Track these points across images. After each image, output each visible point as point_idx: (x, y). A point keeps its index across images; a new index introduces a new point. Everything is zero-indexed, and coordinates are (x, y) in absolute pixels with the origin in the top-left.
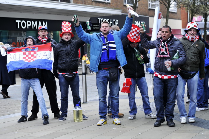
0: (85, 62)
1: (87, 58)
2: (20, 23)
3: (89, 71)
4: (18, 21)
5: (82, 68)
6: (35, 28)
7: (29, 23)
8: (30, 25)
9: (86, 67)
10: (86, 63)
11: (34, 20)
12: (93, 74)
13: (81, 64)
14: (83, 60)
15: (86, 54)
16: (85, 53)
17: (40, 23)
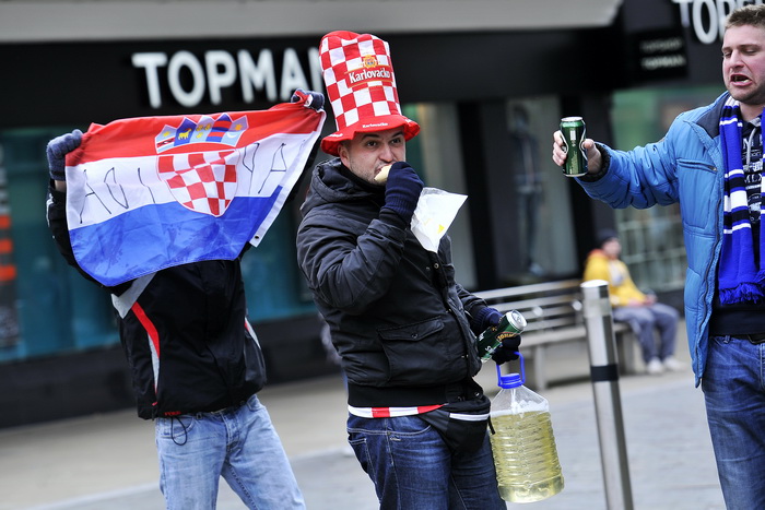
0: (604, 292)
1: (618, 269)
2: (162, 72)
3: (637, 352)
4: (149, 61)
5: (585, 340)
6: (260, 94)
7: (221, 69)
8: (227, 79)
9: (616, 328)
10: (614, 299)
11: (254, 46)
12: (668, 370)
13: (582, 312)
14: (591, 285)
15: (607, 239)
16: (602, 233)
17: (291, 58)
